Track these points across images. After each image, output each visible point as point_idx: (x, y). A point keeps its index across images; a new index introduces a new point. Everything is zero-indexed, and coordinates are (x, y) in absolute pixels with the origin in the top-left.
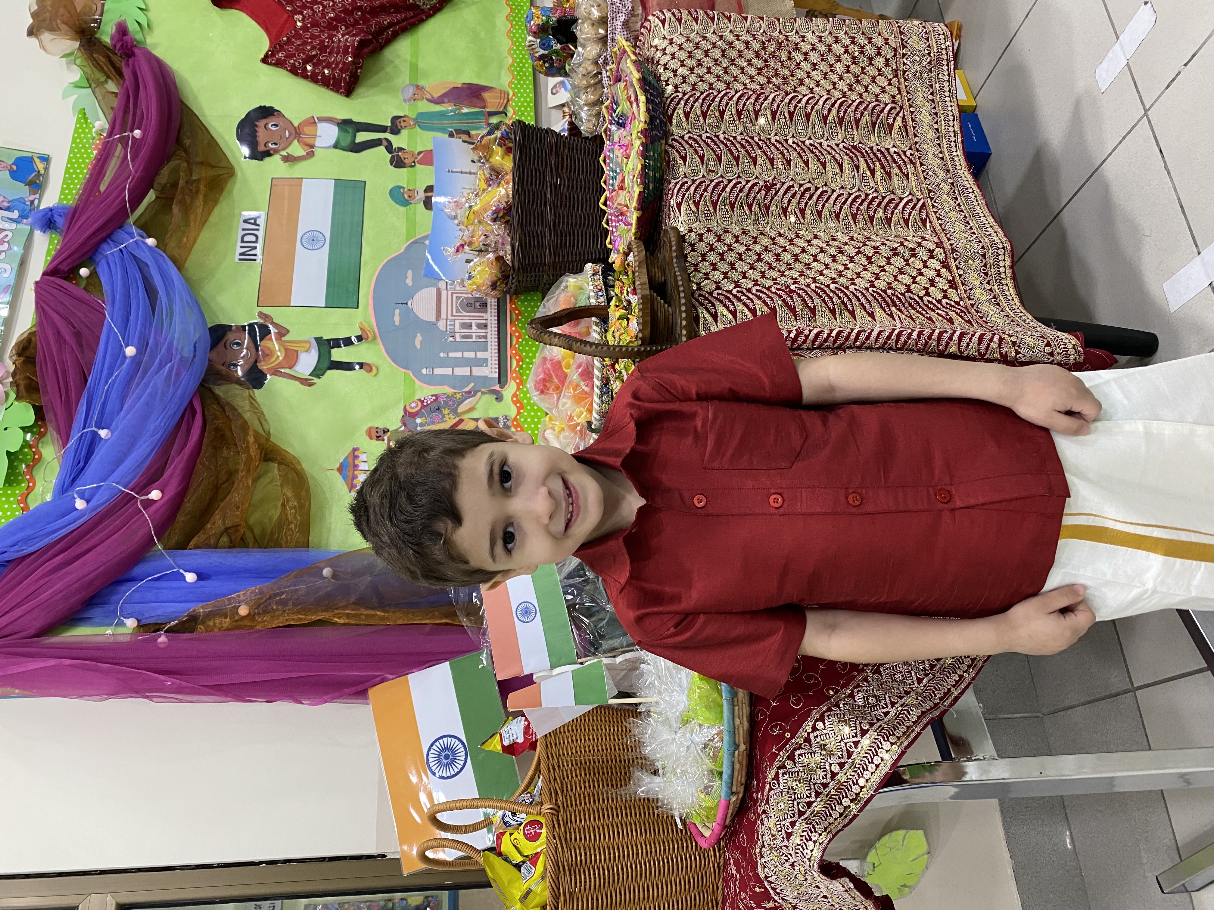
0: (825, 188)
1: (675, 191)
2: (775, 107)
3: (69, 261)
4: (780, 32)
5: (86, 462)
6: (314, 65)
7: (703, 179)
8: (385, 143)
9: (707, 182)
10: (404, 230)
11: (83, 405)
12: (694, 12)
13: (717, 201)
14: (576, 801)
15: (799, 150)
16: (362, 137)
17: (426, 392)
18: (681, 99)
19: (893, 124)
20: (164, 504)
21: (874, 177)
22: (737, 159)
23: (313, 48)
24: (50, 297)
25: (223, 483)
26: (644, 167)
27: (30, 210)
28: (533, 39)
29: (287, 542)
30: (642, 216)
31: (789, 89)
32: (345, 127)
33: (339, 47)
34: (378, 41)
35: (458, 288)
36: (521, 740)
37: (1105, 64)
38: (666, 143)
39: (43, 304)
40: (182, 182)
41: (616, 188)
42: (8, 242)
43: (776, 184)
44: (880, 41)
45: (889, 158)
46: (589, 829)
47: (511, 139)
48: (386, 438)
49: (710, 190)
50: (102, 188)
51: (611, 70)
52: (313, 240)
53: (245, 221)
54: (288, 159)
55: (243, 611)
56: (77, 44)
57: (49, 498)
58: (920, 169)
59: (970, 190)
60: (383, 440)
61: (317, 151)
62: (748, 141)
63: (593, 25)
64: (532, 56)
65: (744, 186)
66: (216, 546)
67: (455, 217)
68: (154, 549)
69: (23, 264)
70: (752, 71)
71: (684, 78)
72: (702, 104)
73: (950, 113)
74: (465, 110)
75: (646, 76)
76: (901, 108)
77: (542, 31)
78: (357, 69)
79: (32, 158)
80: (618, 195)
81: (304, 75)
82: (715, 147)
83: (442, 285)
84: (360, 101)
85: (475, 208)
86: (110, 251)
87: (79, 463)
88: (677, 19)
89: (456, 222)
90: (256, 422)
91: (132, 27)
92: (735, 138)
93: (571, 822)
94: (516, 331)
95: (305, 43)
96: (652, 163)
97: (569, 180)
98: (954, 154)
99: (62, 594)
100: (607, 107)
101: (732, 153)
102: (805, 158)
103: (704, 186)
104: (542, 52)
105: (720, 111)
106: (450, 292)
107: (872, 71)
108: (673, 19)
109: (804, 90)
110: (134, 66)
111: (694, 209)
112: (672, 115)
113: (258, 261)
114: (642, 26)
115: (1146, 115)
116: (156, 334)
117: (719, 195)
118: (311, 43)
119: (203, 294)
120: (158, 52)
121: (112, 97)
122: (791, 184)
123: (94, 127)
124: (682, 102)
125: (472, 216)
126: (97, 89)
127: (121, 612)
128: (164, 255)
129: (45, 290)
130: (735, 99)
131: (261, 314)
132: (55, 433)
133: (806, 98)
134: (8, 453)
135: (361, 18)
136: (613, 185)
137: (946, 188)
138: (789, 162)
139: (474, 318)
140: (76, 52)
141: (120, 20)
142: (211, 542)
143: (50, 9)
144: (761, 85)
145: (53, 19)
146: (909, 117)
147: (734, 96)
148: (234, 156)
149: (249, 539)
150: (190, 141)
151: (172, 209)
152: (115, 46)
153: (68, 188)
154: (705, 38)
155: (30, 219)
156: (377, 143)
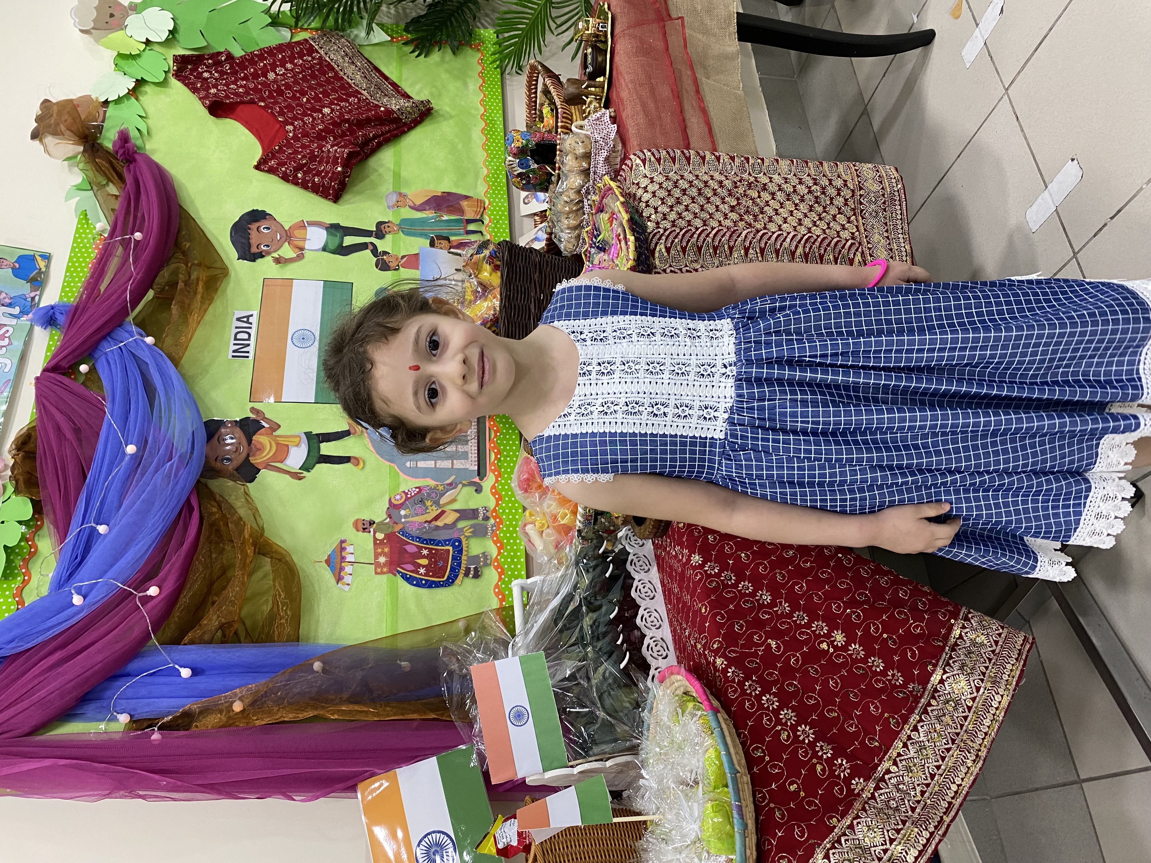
2: (747, 243)
3: (70, 357)
4: (750, 174)
5: (83, 557)
6: (305, 173)
8: (371, 247)
11: (82, 501)
12: (671, 152)
16: (349, 241)
17: (409, 484)
18: (662, 235)
19: (853, 259)
20: (161, 601)
23: (304, 157)
24: (50, 393)
25: (218, 578)
27: (31, 307)
28: (513, 159)
29: (278, 637)
31: (759, 226)
32: (333, 231)
33: (328, 157)
34: (364, 152)
36: (515, 843)
37: (1034, 207)
39: (44, 401)
40: (181, 285)
42: (9, 337)
44: (839, 183)
47: (498, 257)
48: (372, 530)
50: (103, 288)
51: (594, 201)
52: (303, 338)
53: (238, 319)
54: (278, 261)
55: (238, 707)
56: (81, 148)
57: (45, 591)
60: (370, 532)
61: (307, 253)
63: (577, 158)
64: (509, 172)
66: (211, 642)
68: (150, 643)
69: (23, 358)
70: (726, 208)
71: (664, 215)
73: (902, 249)
74: (445, 218)
75: (632, 216)
76: (860, 244)
77: (521, 153)
78: (345, 177)
79: (34, 256)
81: (295, 182)
84: (346, 206)
86: (109, 348)
87: (76, 558)
88: (656, 159)
90: (251, 518)
91: (133, 134)
95: (296, 152)
99: (58, 692)
100: (588, 232)
104: (521, 170)
105: (698, 246)
107: (833, 211)
108: (653, 159)
110: (135, 172)
112: (655, 249)
113: (250, 358)
114: (623, 163)
115: (1075, 257)
116: (154, 431)
118: (302, 152)
119: (197, 389)
120: (157, 158)
121: (113, 199)
123: (95, 228)
124: (664, 238)
126: (99, 192)
127: (114, 707)
128: (164, 355)
129: (46, 386)
130: (711, 235)
132: (52, 527)
133: (775, 235)
134: (5, 547)
135: (348, 130)
140: (79, 156)
141: (122, 128)
142: (207, 637)
143: (55, 115)
144: (735, 222)
145: (57, 124)
146: (867, 252)
147: (710, 233)
148: (228, 257)
149: (242, 634)
150: (188, 245)
151: (169, 309)
152: (117, 152)
153: (68, 286)
154: (682, 177)
155: (30, 315)
156: (363, 246)
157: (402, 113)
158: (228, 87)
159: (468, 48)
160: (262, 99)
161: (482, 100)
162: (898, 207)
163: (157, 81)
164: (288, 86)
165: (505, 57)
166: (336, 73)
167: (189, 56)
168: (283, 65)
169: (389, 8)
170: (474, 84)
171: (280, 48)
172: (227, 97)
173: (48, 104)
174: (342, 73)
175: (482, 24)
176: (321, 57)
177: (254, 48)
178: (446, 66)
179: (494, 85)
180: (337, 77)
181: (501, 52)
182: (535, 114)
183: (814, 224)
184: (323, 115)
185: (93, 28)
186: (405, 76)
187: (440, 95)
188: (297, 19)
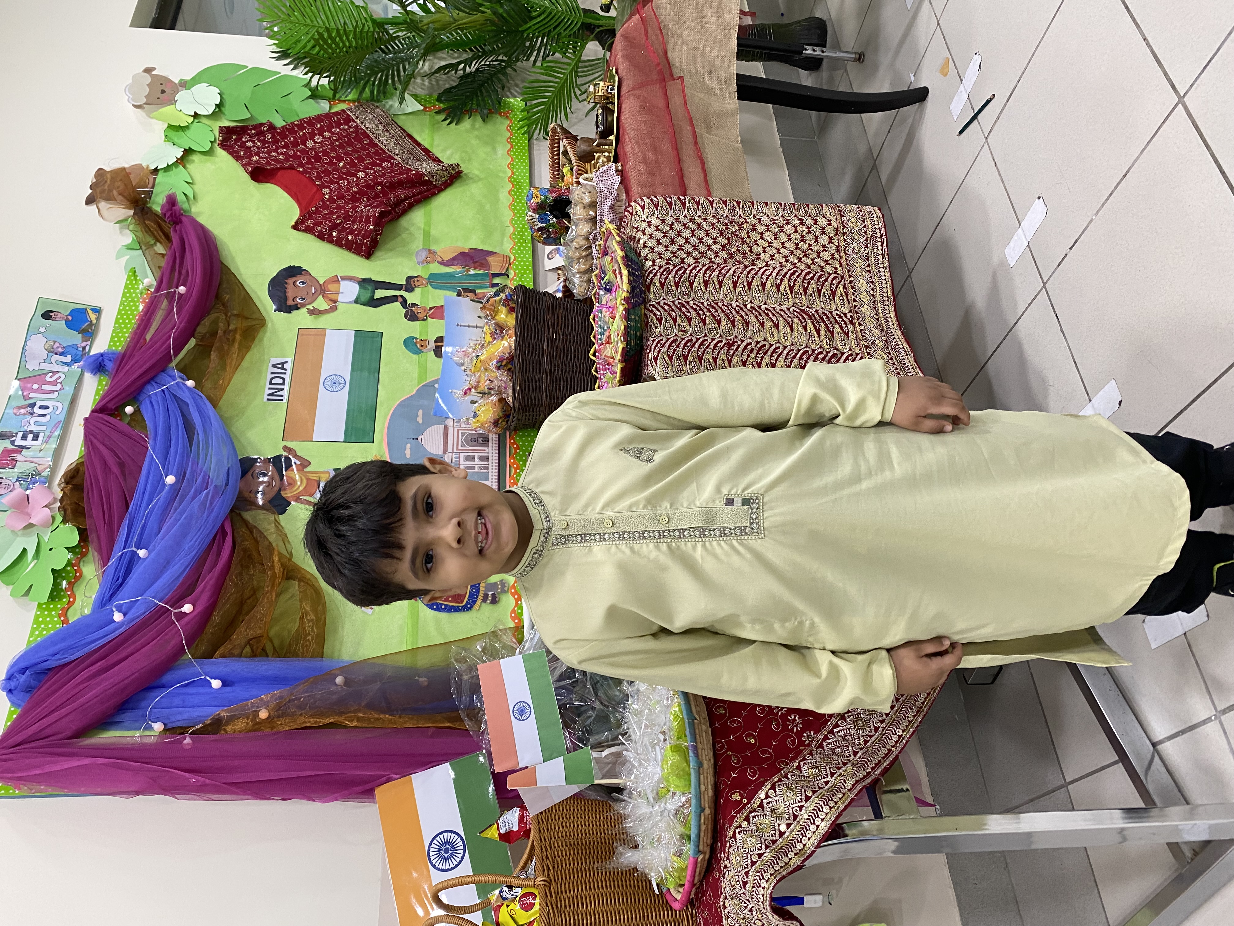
0: (778, 345)
1: (653, 347)
2: (735, 278)
3: (117, 399)
4: (740, 216)
5: (124, 580)
6: (339, 232)
7: (676, 338)
8: (400, 299)
9: (679, 340)
10: (416, 375)
11: (124, 528)
12: (668, 198)
13: (687, 356)
14: (566, 875)
15: (756, 313)
16: (380, 293)
18: (657, 272)
19: (835, 291)
20: (196, 616)
21: (819, 336)
22: (704, 321)
23: (339, 217)
24: (98, 431)
25: (249, 598)
26: (627, 328)
27: (82, 355)
28: (533, 214)
29: (303, 653)
30: (625, 367)
31: (747, 263)
32: (365, 285)
33: (361, 217)
34: (395, 212)
35: (463, 425)
36: (516, 828)
37: (1011, 244)
38: (645, 308)
39: (92, 437)
40: (220, 333)
41: (604, 342)
42: (61, 383)
43: (737, 342)
44: (823, 222)
45: (832, 320)
46: (577, 898)
47: (513, 300)
49: (681, 346)
50: (148, 337)
51: (600, 245)
52: (334, 383)
53: (274, 366)
54: (312, 312)
55: (263, 714)
56: (132, 212)
57: (87, 611)
58: (858, 328)
59: (901, 346)
61: (340, 306)
62: (713, 306)
63: (585, 208)
64: (532, 228)
65: (710, 343)
66: (240, 656)
67: (463, 365)
68: (184, 658)
69: (73, 402)
70: (717, 247)
71: (660, 254)
72: (675, 276)
73: (884, 282)
74: (472, 272)
75: (628, 254)
76: (843, 277)
77: (540, 208)
78: (377, 235)
79: (86, 309)
80: (605, 348)
81: (330, 241)
82: (686, 312)
83: (449, 423)
84: (378, 262)
85: (482, 358)
86: (154, 391)
87: (118, 579)
88: (655, 205)
89: (463, 368)
90: (281, 544)
91: (180, 198)
92: (702, 303)
93: (562, 892)
94: (514, 463)
95: (332, 213)
96: (633, 324)
97: (563, 335)
98: (888, 315)
99: (99, 698)
100: (596, 275)
101: (700, 317)
102: (761, 320)
103: (676, 343)
104: (540, 225)
105: (689, 281)
106: (456, 429)
107: (818, 248)
108: (652, 206)
109: (760, 263)
110: (181, 231)
111: (669, 362)
112: (650, 285)
114: (626, 210)
115: (1044, 287)
116: (192, 464)
117: (689, 351)
118: (337, 212)
119: (234, 429)
120: (201, 220)
121: (160, 257)
122: (749, 341)
123: (142, 283)
124: (659, 274)
125: (479, 365)
126: (147, 251)
127: (149, 716)
128: (202, 395)
129: (94, 426)
130: (702, 271)
131: (285, 448)
132: (96, 554)
133: (762, 270)
134: (53, 570)
135: (381, 192)
136: (601, 339)
137: (880, 344)
138: (747, 324)
139: (477, 452)
140: (130, 219)
141: (170, 192)
142: (236, 652)
143: (109, 182)
144: (725, 260)
145: (110, 191)
146: (849, 285)
147: (701, 269)
148: (265, 309)
149: (269, 649)
150: (228, 296)
151: (210, 355)
152: (165, 215)
153: (117, 336)
154: (677, 220)
155: (81, 363)
156: (394, 299)
157: (433, 176)
158: (269, 155)
159: (498, 116)
160: (301, 165)
161: (510, 164)
162: (879, 244)
163: (204, 150)
164: (325, 153)
165: (532, 124)
166: (371, 140)
167: (233, 127)
168: (321, 134)
169: (423, 81)
170: (502, 149)
171: (319, 118)
172: (268, 163)
173: (102, 171)
174: (376, 141)
175: (511, 93)
176: (357, 126)
177: (295, 119)
178: (476, 133)
179: (522, 150)
180: (372, 144)
181: (529, 118)
182: (558, 174)
183: (800, 260)
184: (358, 178)
185: (145, 103)
186: (435, 143)
187: (470, 159)
188: (335, 91)
